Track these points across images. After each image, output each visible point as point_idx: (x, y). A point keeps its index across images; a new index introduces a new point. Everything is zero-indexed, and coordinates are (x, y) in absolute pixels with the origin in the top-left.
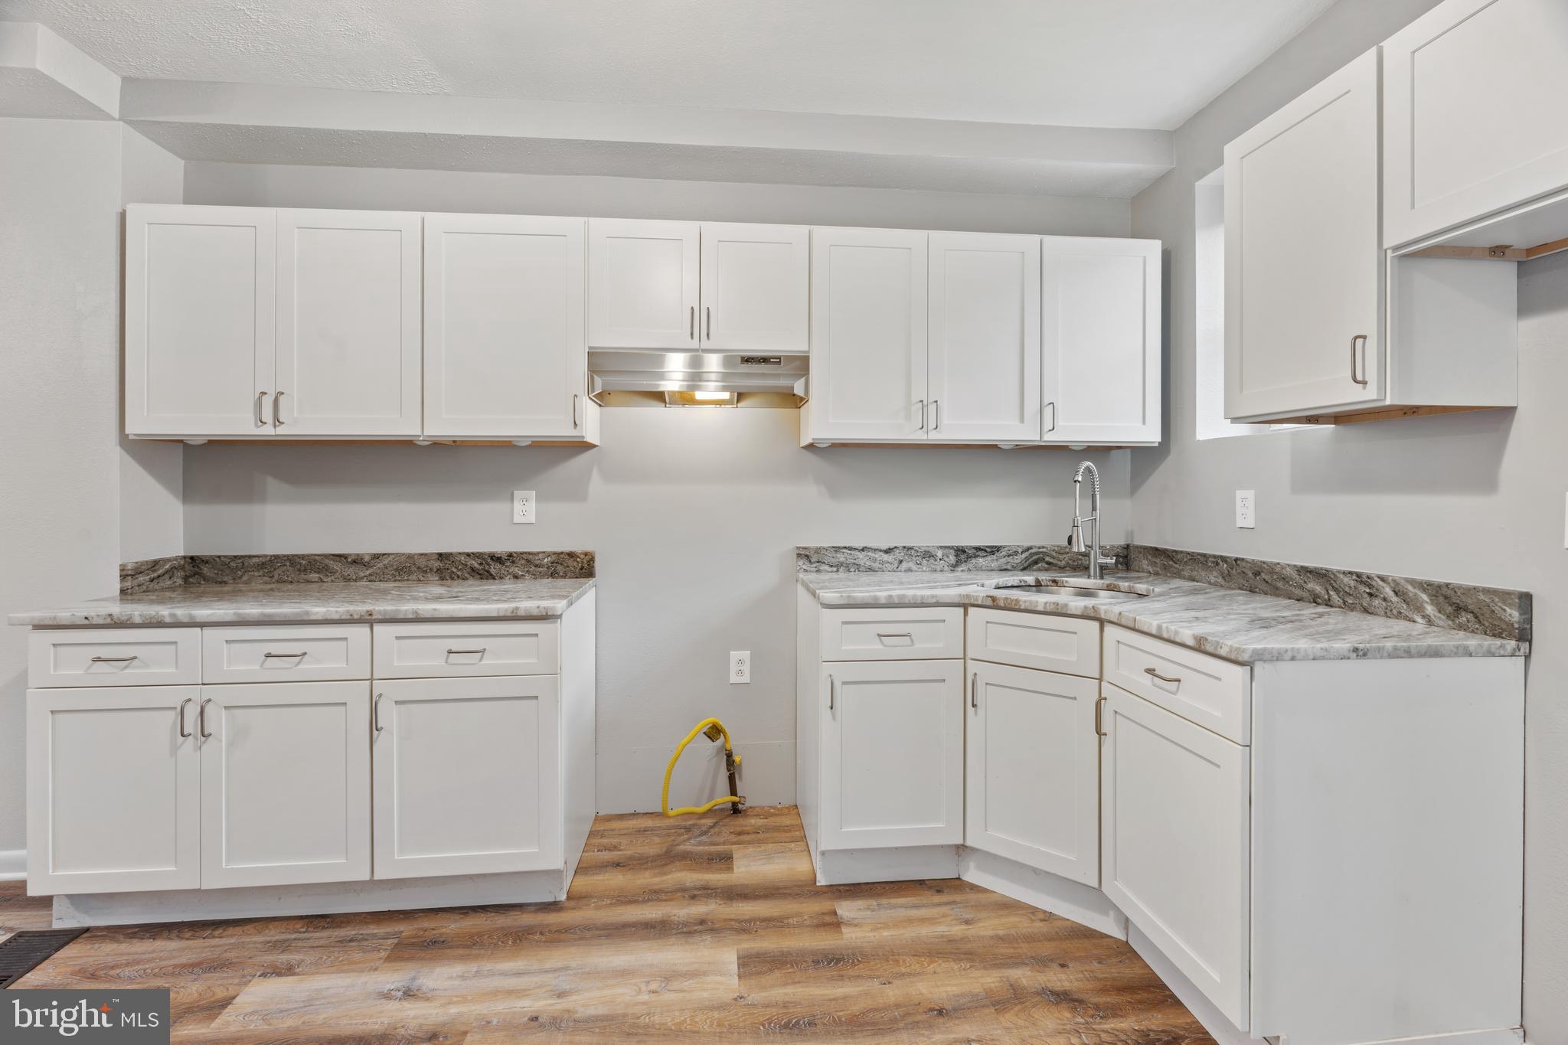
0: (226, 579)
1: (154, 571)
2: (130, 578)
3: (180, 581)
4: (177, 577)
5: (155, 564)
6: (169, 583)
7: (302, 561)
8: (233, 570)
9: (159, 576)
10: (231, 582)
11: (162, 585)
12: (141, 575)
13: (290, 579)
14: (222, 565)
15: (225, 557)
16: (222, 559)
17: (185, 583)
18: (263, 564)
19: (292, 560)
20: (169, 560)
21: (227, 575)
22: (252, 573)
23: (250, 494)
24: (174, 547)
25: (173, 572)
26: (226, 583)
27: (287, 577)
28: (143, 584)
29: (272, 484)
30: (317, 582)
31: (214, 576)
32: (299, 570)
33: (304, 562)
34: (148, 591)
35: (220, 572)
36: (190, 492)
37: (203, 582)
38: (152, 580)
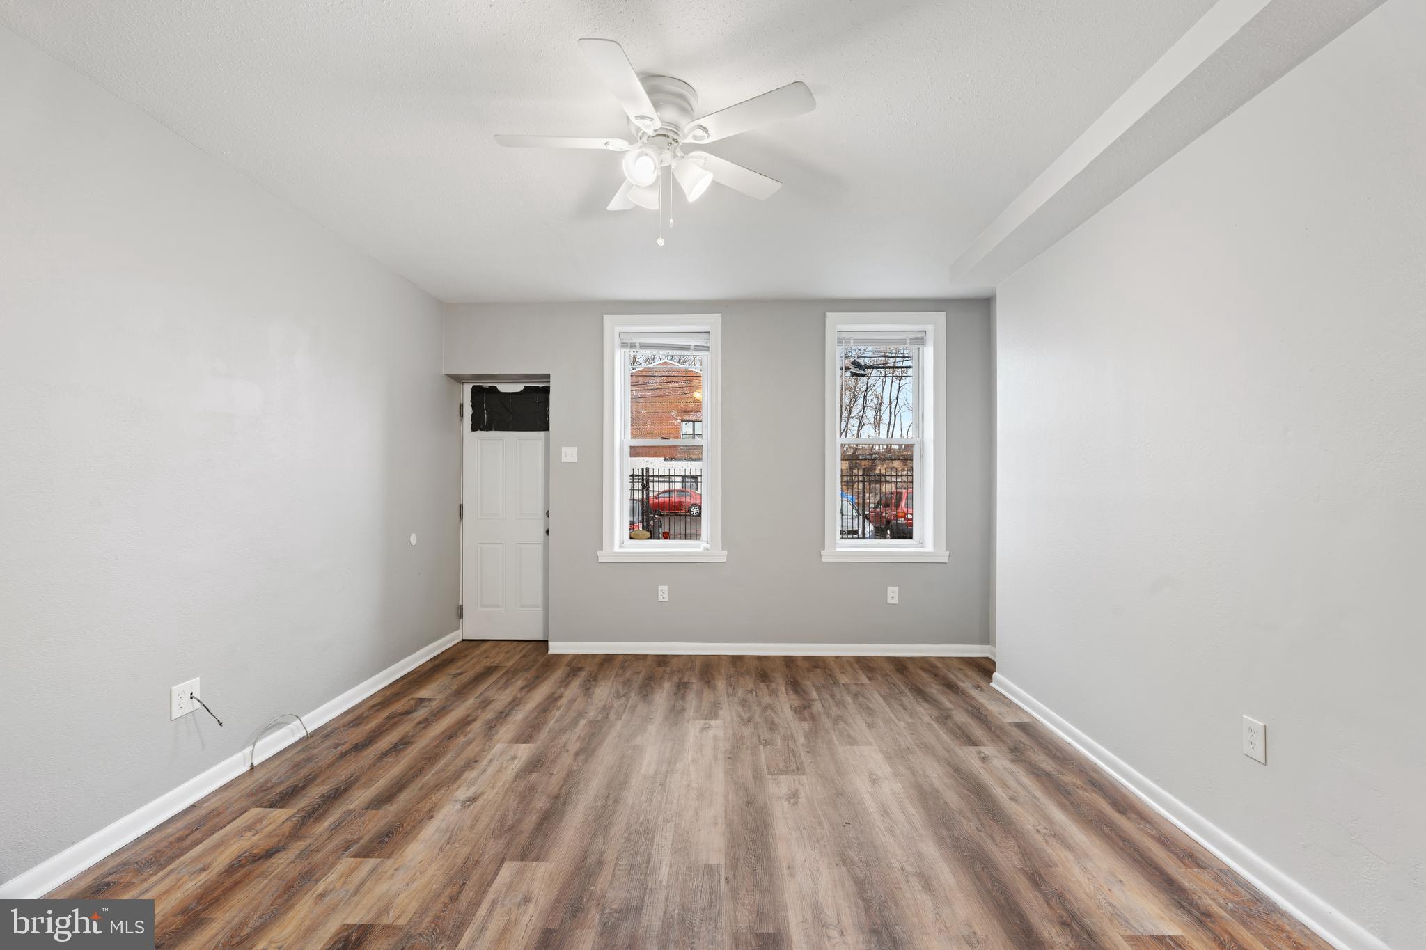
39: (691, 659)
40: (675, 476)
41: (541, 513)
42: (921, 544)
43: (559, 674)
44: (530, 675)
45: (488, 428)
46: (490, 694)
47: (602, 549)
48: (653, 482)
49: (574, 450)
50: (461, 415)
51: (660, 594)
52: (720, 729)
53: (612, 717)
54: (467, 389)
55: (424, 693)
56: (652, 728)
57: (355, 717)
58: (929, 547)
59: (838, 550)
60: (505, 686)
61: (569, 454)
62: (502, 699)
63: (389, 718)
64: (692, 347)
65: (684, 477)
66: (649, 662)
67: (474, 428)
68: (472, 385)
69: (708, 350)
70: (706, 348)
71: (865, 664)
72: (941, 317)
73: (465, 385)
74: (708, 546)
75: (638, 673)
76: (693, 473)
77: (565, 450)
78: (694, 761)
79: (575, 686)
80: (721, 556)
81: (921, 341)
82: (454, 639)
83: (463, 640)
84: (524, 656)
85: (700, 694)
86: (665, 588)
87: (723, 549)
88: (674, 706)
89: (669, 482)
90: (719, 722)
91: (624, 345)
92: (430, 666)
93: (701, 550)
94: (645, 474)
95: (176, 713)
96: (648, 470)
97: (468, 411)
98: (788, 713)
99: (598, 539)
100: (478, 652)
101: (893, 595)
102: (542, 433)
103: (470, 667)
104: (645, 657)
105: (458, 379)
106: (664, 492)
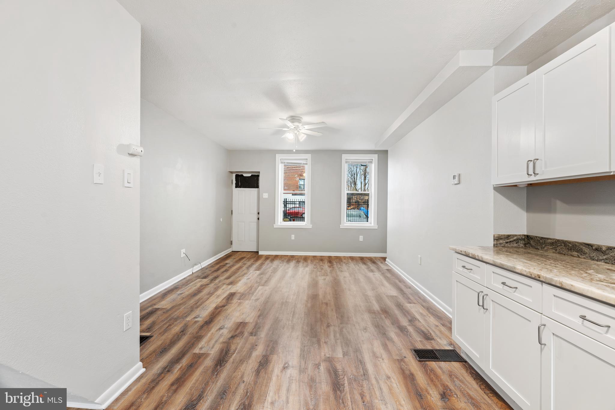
0: (538, 247)
1: (508, 239)
2: (496, 240)
3: (522, 245)
4: (521, 243)
5: (508, 236)
6: (516, 245)
7: (569, 245)
8: (542, 244)
9: (510, 242)
10: (540, 249)
11: (512, 245)
12: (501, 240)
13: (564, 253)
14: (537, 241)
15: (539, 237)
16: (537, 238)
17: (525, 247)
18: (553, 243)
19: (565, 243)
20: (516, 235)
21: (539, 246)
22: (548, 247)
23: (550, 209)
24: (522, 231)
25: (518, 241)
26: (538, 249)
27: (563, 251)
28: (502, 244)
29: (559, 204)
30: (576, 257)
31: (534, 245)
32: (568, 249)
33: (570, 245)
34: (505, 247)
35: (537, 244)
36: (529, 208)
37: (531, 247)
38: (507, 243)
39: (301, 256)
40: (296, 202)
41: (256, 213)
42: (371, 223)
43: (263, 258)
44: (255, 259)
45: (240, 187)
46: (245, 262)
47: (275, 224)
48: (288, 204)
49: (267, 194)
50: (232, 183)
51: (292, 237)
52: (308, 269)
53: (279, 267)
54: (234, 175)
55: (227, 262)
56: (290, 269)
57: (211, 266)
58: (373, 225)
59: (345, 225)
60: (249, 261)
61: (265, 196)
62: (249, 263)
63: (220, 266)
64: (302, 164)
65: (300, 202)
66: (288, 257)
67: (236, 187)
68: (235, 174)
69: (307, 165)
70: (307, 164)
71: (352, 258)
72: (376, 156)
73: (233, 174)
74: (307, 223)
75: (286, 259)
76: (303, 201)
77: (264, 194)
78: (301, 274)
79: (268, 261)
80: (310, 226)
81: (371, 162)
82: (229, 251)
83: (232, 251)
84: (252, 255)
85: (303, 263)
86: (294, 235)
87: (311, 224)
88: (296, 265)
89: (294, 204)
90: (308, 268)
91: (282, 163)
92: (225, 257)
93: (304, 224)
94: (285, 201)
95: (182, 256)
96: (286, 199)
97: (234, 182)
98: (327, 267)
99: (274, 221)
100: (238, 254)
101: (361, 238)
102: (257, 189)
103: (237, 257)
104: (287, 256)
105: (232, 172)
106: (292, 208)
